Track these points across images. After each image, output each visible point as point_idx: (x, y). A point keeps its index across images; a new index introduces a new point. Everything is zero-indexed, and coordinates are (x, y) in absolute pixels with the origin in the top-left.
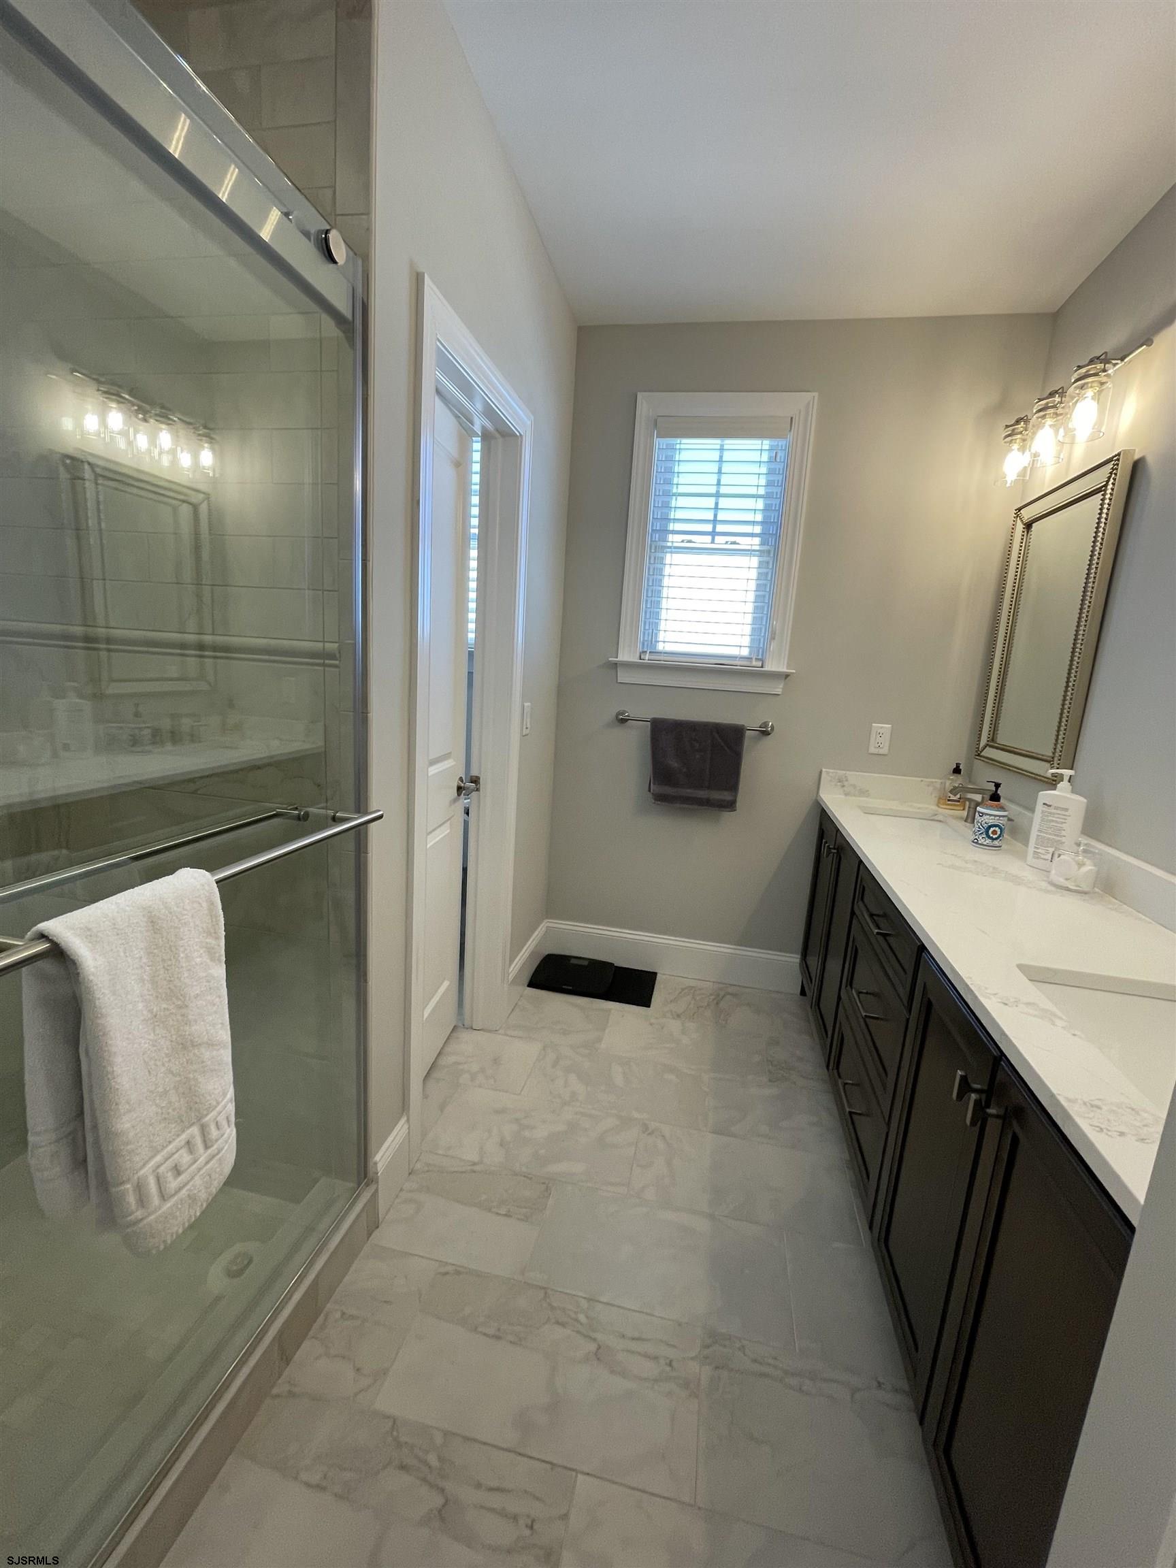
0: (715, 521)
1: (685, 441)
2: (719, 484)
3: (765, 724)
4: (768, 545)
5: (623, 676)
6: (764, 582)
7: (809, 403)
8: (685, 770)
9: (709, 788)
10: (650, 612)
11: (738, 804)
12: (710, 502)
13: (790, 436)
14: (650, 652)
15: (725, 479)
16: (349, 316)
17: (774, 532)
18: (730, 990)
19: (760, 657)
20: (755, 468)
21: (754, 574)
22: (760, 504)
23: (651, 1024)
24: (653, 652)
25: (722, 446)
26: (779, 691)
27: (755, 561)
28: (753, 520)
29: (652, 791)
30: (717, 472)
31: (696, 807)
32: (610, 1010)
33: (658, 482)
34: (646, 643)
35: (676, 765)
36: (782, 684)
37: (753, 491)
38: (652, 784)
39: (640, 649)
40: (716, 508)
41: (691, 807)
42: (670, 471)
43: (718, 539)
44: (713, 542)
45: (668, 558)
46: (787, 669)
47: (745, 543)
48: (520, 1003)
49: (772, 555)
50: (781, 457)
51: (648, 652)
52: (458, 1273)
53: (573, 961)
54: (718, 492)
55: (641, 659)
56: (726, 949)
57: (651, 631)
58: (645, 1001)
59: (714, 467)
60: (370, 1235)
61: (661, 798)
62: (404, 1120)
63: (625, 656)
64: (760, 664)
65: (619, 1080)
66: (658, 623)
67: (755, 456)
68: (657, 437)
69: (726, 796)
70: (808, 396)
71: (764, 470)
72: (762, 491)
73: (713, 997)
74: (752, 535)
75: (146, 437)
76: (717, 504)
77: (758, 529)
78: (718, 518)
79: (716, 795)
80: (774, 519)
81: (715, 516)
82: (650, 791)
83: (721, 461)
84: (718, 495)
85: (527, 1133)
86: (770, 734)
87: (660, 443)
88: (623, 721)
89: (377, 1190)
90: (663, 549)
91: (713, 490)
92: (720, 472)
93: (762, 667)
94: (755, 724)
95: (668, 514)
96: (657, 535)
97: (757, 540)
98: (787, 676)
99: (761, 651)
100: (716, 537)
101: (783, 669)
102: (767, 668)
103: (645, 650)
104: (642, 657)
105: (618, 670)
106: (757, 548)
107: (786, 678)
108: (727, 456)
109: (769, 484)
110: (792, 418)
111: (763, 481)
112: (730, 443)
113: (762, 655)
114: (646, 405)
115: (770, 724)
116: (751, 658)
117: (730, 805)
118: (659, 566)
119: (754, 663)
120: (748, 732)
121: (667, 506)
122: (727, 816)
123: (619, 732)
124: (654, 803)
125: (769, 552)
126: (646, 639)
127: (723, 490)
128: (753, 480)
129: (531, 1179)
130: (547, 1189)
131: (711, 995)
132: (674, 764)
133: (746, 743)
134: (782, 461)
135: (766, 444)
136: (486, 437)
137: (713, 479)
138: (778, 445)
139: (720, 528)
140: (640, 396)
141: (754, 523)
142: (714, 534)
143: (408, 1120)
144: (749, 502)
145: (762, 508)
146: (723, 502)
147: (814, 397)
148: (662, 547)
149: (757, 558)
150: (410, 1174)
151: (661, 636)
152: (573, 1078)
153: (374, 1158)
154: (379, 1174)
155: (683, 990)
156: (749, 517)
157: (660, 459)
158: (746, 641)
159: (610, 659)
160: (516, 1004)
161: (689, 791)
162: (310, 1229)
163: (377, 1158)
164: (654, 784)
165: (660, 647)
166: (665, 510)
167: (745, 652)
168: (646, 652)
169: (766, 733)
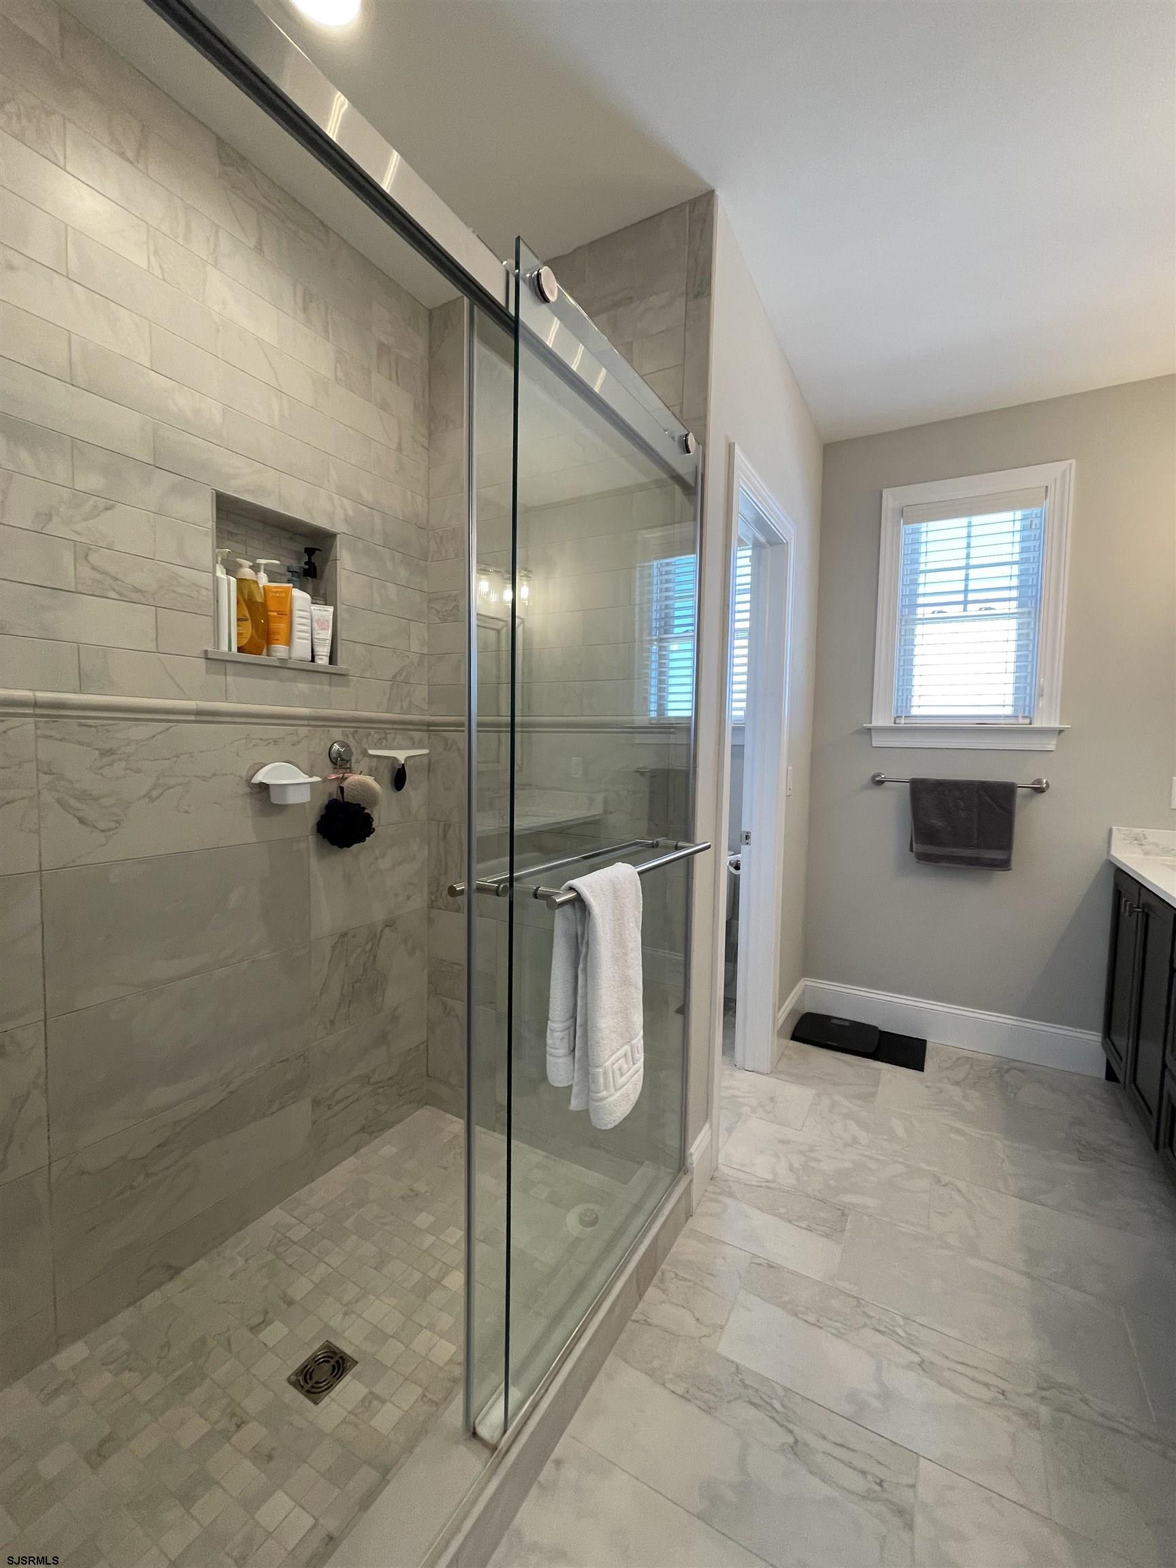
0: (966, 591)
1: (933, 525)
2: (968, 557)
3: (1039, 781)
4: (1028, 607)
5: (877, 741)
6: (1026, 642)
7: (1065, 471)
8: (950, 829)
9: (978, 846)
10: (903, 680)
11: (1014, 864)
12: (961, 574)
13: (1047, 503)
14: (905, 717)
15: (973, 552)
16: (693, 485)
17: (1034, 594)
18: (1016, 1064)
19: (1027, 714)
20: (1009, 538)
21: (1013, 635)
22: (1015, 570)
23: (928, 1087)
24: (908, 717)
25: (970, 522)
26: (1051, 747)
27: (1013, 624)
28: (1009, 586)
29: (914, 850)
30: (966, 546)
31: (963, 866)
32: (879, 1070)
33: (906, 563)
34: (899, 709)
35: (940, 824)
36: (1054, 742)
37: (1008, 559)
38: (914, 843)
39: (894, 715)
40: (967, 579)
41: (958, 866)
42: (916, 552)
43: (970, 607)
44: (965, 610)
45: (919, 629)
46: (1060, 724)
47: (1000, 607)
48: (785, 1052)
49: (1033, 615)
50: (1036, 524)
51: (904, 716)
52: (770, 1266)
53: (834, 1021)
54: (968, 564)
55: (895, 724)
56: (1008, 1020)
57: (905, 697)
58: (919, 1065)
59: (964, 543)
60: (687, 1219)
61: (924, 858)
62: (707, 1126)
63: (878, 721)
64: (1027, 721)
65: (901, 1132)
66: (911, 689)
67: (1009, 527)
68: (903, 524)
69: (999, 855)
70: (1063, 465)
71: (1017, 537)
72: (1016, 558)
73: (994, 1070)
74: (1010, 599)
75: (487, 583)
76: (967, 575)
77: (1014, 593)
78: (970, 588)
79: (989, 854)
80: (1033, 582)
81: (966, 586)
82: (911, 850)
83: (969, 536)
84: (968, 567)
85: (813, 1164)
86: (1043, 792)
87: (906, 529)
88: (881, 782)
89: (691, 1181)
90: (915, 621)
91: (963, 563)
92: (969, 546)
93: (1030, 724)
94: (1028, 782)
95: (916, 590)
96: (907, 610)
97: (1014, 604)
98: (1061, 731)
99: (1027, 708)
100: (969, 606)
101: (1056, 724)
102: (1036, 725)
103: (899, 715)
104: (897, 722)
105: (873, 734)
106: (1015, 611)
107: (1059, 734)
108: (974, 531)
109: (1023, 550)
110: (1047, 487)
111: (1017, 548)
112: (976, 520)
113: (1029, 712)
114: (891, 499)
115: (1045, 780)
116: (1017, 717)
117: (1005, 865)
118: (912, 637)
119: (1021, 720)
120: (1019, 788)
121: (915, 583)
122: (999, 876)
123: (878, 793)
124: (918, 862)
125: (1029, 613)
126: (900, 704)
127: (972, 562)
128: (1008, 549)
129: (825, 1203)
130: (843, 1214)
131: (994, 1067)
132: (938, 823)
133: (1018, 801)
134: (1038, 527)
135: (1019, 514)
136: (757, 545)
137: (963, 553)
138: (1032, 514)
139: (971, 597)
140: (885, 492)
141: (1010, 588)
142: (965, 603)
143: (711, 1126)
144: (1006, 570)
145: (1017, 574)
146: (973, 573)
147: (1071, 464)
148: (913, 619)
149: (1015, 620)
150: (711, 1179)
151: (915, 701)
152: (852, 1124)
153: (689, 1149)
154: (694, 1165)
155: (958, 1059)
156: (1006, 583)
157: (907, 543)
158: (1010, 700)
159: (865, 725)
160: (782, 1054)
161: (955, 850)
162: (637, 1208)
163: (692, 1150)
164: (916, 843)
165: (915, 711)
166: (913, 587)
167: (1009, 711)
168: (901, 717)
169: (1039, 790)
